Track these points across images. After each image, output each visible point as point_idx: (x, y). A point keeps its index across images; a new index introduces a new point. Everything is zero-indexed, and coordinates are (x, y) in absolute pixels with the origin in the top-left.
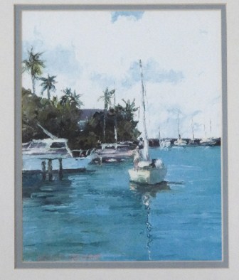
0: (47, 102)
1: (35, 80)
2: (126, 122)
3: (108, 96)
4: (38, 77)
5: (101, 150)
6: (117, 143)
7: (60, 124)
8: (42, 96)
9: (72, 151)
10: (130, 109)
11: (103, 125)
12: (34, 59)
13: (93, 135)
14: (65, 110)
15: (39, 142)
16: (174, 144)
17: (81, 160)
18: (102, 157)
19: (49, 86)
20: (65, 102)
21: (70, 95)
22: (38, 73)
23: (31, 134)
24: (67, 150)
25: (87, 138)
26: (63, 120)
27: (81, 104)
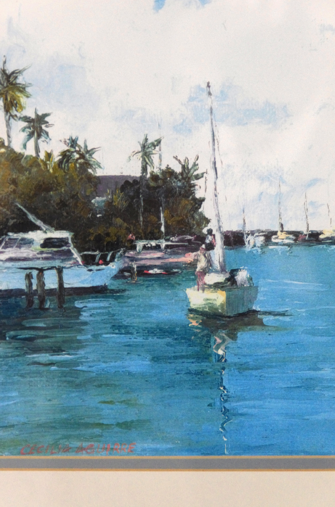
0: (35, 161)
1: (10, 121)
2: (181, 199)
3: (148, 151)
4: (16, 116)
5: (135, 252)
6: (165, 239)
7: (58, 204)
8: (24, 150)
9: (82, 254)
10: (189, 175)
11: (138, 207)
12: (8, 81)
13: (121, 224)
14: (68, 177)
15: (20, 238)
16: (271, 241)
17: (98, 272)
18: (138, 265)
19: (37, 133)
20: (67, 161)
21: (77, 149)
22: (17, 109)
23: (5, 222)
24: (73, 251)
25: (110, 230)
26: (65, 196)
27: (97, 166)
